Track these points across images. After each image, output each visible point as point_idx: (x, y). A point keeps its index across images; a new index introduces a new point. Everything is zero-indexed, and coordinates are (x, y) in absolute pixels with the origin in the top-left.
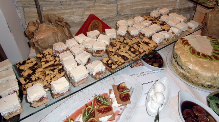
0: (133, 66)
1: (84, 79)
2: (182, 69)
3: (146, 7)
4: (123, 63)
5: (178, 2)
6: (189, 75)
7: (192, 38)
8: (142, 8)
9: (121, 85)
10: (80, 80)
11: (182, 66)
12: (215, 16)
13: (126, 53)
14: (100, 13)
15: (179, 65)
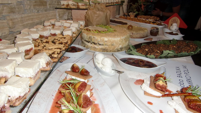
2: (100, 45)
5: (58, 15)
6: (107, 47)
11: (99, 43)
12: (93, 12)
15: (96, 44)
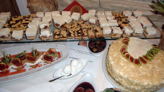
0: (80, 45)
1: (33, 36)
3: (125, 6)
4: (63, 37)
7: (137, 41)
8: (122, 7)
9: (51, 50)
10: (30, 36)
13: (74, 32)
14: (86, 2)
